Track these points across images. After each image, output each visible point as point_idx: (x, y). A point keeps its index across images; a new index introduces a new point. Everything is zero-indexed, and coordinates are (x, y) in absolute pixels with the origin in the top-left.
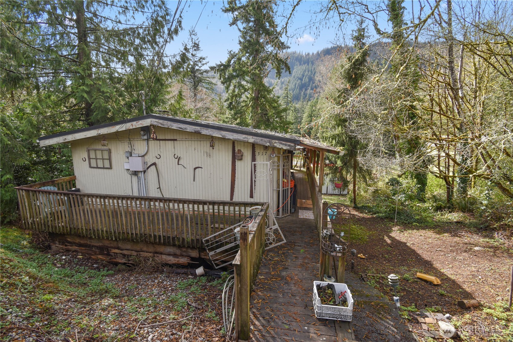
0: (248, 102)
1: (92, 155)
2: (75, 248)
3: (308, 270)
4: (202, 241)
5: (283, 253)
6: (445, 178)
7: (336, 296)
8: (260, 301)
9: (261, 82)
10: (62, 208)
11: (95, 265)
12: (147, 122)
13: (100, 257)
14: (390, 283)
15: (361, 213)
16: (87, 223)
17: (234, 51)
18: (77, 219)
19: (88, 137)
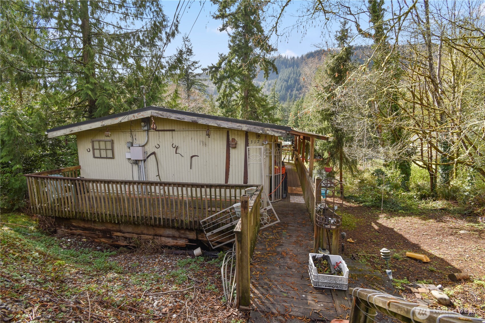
0: (239, 101)
1: (96, 146)
2: (79, 232)
3: (302, 246)
4: (199, 223)
5: (278, 232)
6: (429, 168)
7: (331, 267)
8: (258, 273)
9: (250, 82)
10: (68, 194)
11: (98, 248)
12: (147, 114)
13: (103, 240)
14: (382, 256)
15: (348, 202)
16: (92, 207)
17: (224, 54)
18: (82, 203)
19: (93, 128)
